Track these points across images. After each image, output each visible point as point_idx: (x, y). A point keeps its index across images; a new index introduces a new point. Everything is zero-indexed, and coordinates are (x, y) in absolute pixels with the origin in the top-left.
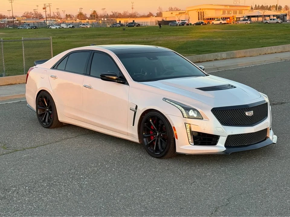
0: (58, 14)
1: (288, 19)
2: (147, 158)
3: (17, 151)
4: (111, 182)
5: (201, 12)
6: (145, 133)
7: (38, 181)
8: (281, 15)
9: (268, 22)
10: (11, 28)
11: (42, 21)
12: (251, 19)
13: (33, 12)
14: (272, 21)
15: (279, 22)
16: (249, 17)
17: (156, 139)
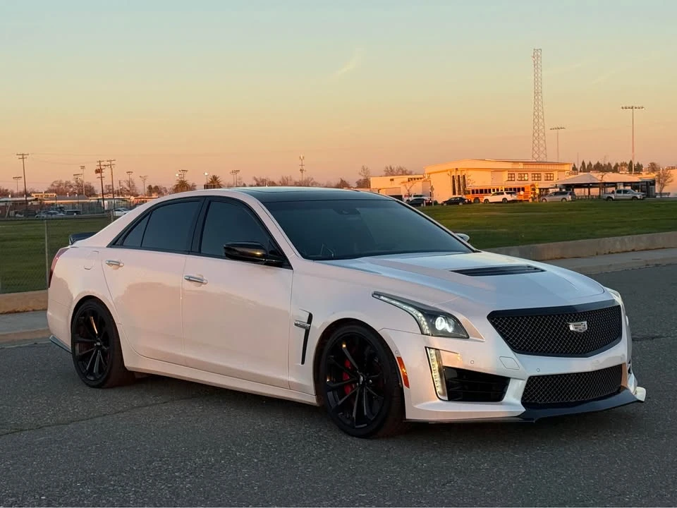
0: (129, 186)
1: (657, 191)
2: (336, 439)
3: (22, 430)
4: (248, 485)
5: (459, 176)
6: (330, 379)
7: (70, 486)
8: (642, 182)
9: (614, 197)
10: (20, 216)
11: (92, 201)
12: (573, 190)
13: (73, 182)
14: (622, 194)
15: (639, 197)
16: (569, 187)
17: (358, 392)
